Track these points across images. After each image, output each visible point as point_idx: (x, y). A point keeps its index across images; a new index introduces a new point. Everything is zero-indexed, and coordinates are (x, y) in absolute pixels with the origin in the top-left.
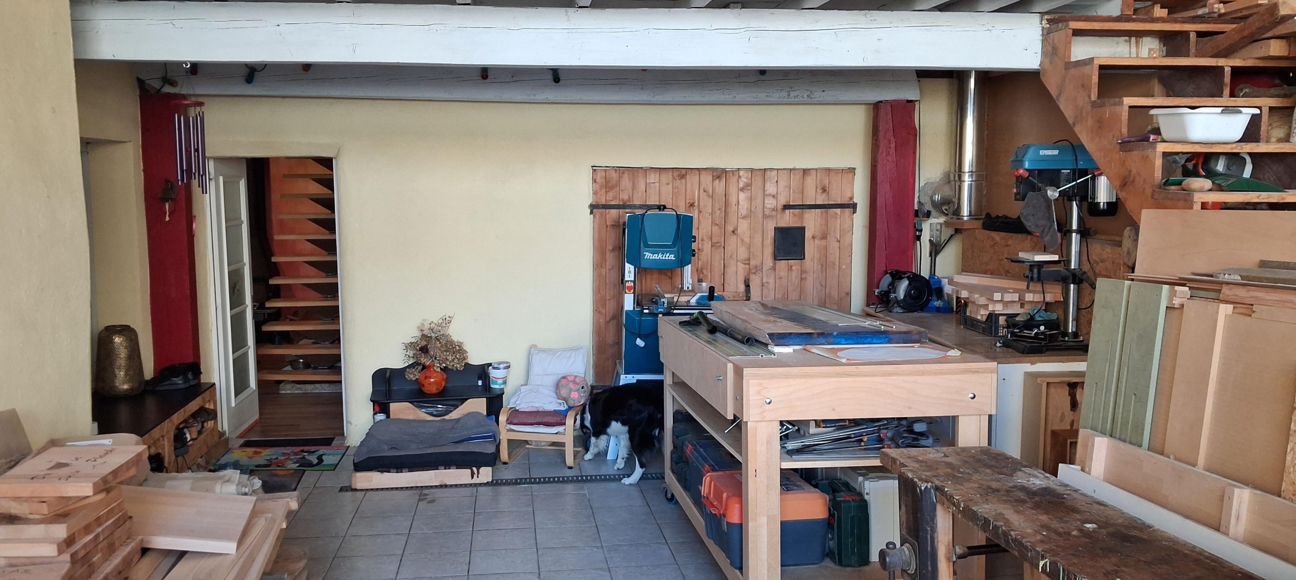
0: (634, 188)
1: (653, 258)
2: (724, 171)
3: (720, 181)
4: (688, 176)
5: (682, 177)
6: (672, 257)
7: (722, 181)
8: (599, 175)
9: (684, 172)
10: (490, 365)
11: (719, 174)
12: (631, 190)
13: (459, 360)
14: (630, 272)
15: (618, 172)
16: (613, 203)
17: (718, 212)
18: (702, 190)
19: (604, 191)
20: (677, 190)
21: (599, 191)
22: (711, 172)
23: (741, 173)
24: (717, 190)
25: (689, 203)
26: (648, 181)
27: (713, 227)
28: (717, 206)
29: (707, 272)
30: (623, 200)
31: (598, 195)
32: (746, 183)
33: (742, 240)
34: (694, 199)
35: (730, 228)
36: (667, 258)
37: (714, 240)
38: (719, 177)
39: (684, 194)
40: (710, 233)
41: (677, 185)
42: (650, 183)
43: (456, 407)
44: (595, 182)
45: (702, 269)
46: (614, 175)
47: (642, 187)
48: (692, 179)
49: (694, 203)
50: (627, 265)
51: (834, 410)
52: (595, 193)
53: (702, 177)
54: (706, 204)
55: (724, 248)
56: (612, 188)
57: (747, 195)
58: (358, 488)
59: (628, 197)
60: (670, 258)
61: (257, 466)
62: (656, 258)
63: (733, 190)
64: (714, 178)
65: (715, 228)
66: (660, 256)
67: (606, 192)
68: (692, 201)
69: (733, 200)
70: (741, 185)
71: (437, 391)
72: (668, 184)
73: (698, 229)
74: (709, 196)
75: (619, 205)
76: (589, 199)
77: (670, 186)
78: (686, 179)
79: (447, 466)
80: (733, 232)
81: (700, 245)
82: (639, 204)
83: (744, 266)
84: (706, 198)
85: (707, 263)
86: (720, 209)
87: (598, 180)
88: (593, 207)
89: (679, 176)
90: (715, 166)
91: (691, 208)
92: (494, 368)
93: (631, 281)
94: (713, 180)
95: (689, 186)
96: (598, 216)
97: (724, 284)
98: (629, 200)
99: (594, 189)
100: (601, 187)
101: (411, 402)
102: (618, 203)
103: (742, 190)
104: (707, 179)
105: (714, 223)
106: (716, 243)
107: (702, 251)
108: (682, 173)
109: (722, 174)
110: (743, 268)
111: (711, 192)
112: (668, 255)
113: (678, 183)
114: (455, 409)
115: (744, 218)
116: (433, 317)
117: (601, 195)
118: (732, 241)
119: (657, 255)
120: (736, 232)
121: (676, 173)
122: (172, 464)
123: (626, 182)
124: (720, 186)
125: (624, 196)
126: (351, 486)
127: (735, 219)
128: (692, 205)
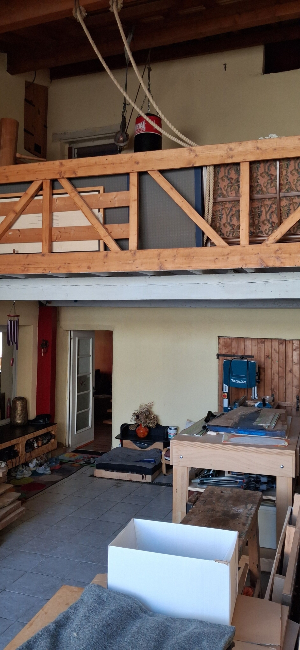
0: (238, 347)
1: (236, 382)
2: (285, 340)
3: (282, 346)
4: (266, 343)
5: (263, 342)
6: (245, 382)
7: (283, 346)
8: (221, 340)
9: (263, 340)
10: (168, 427)
11: (282, 342)
12: (237, 347)
13: (152, 423)
14: (226, 388)
15: (231, 339)
16: (228, 354)
17: (282, 361)
18: (273, 349)
19: (224, 348)
20: (260, 349)
21: (221, 348)
22: (278, 341)
23: (294, 342)
24: (281, 349)
25: (266, 355)
26: (245, 344)
27: (279, 368)
28: (281, 358)
29: (276, 391)
30: (233, 353)
31: (221, 350)
32: (296, 347)
33: (295, 376)
34: (269, 353)
35: (288, 369)
36: (242, 383)
37: (280, 375)
38: (282, 343)
39: (264, 351)
40: (278, 371)
41: (260, 347)
42: (247, 345)
43: (151, 445)
44: (220, 343)
45: (274, 389)
46: (229, 341)
47: (242, 347)
48: (268, 344)
49: (269, 355)
50: (224, 385)
51: (212, 465)
52: (219, 349)
53: (273, 343)
54: (276, 356)
55: (285, 379)
56: (228, 347)
57: (297, 353)
58: (97, 476)
59: (235, 351)
60: (244, 383)
61: (68, 461)
62: (237, 382)
63: (289, 350)
64: (280, 344)
65: (280, 369)
66: (239, 381)
67: (225, 349)
68: (268, 355)
69: (290, 355)
70: (294, 348)
71: (143, 437)
72: (255, 346)
73: (271, 368)
74: (276, 352)
75: (231, 355)
76: (216, 351)
77: (257, 347)
78: (264, 344)
79: (133, 472)
80: (290, 371)
81: (273, 377)
82: (241, 355)
83: (296, 389)
84: (275, 353)
85: (277, 386)
86: (282, 359)
87: (221, 342)
88: (218, 356)
89: (261, 342)
90: (280, 338)
91: (268, 358)
92: (170, 429)
93: (226, 393)
94: (279, 345)
95: (266, 347)
96: (221, 359)
97: (285, 398)
98: (237, 352)
99: (219, 347)
100: (223, 346)
101: (132, 441)
102: (230, 354)
103: (295, 350)
104: (276, 344)
105: (279, 366)
106: (281, 376)
107: (274, 380)
108: (262, 341)
109: (284, 342)
110: (296, 390)
111: (278, 350)
112: (243, 381)
113: (260, 345)
114: (150, 446)
115: (296, 364)
116: (146, 402)
117: (222, 350)
118: (289, 376)
119: (237, 381)
120: (292, 371)
121: (259, 341)
122: (23, 455)
123: (234, 344)
124: (282, 348)
125: (234, 351)
126: (94, 475)
127: (291, 364)
128: (268, 356)
